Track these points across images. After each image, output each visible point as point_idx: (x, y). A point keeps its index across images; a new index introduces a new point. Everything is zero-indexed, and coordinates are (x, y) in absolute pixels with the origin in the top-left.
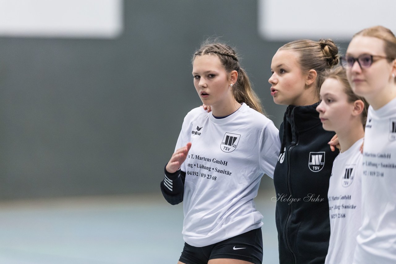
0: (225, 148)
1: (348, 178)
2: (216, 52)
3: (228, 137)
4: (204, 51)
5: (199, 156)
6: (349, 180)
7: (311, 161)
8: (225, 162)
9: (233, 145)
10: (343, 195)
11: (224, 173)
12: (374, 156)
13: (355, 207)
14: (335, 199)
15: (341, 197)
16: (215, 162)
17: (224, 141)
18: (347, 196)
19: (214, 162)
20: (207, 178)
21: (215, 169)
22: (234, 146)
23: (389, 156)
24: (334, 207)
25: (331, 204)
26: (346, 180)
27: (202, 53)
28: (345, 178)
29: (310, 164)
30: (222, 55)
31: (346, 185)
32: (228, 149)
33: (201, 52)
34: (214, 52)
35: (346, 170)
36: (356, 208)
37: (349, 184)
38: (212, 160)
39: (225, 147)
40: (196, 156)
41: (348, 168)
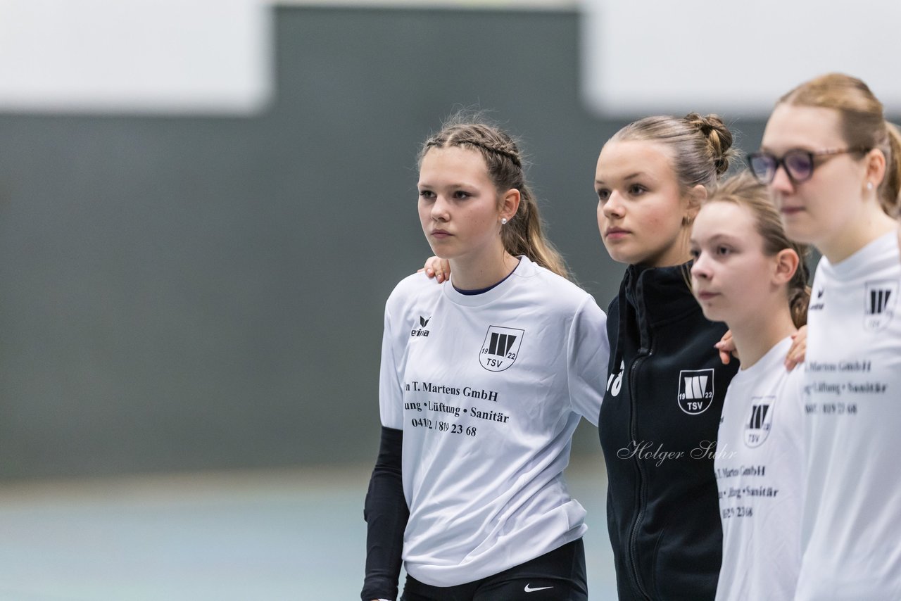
0: (491, 362)
1: (758, 426)
2: (477, 144)
3: (494, 336)
4: (450, 138)
5: (430, 384)
6: (760, 432)
7: (683, 391)
8: (491, 393)
9: (508, 355)
10: (748, 466)
11: (490, 419)
12: (832, 368)
13: (775, 492)
14: (730, 473)
15: (743, 470)
16: (469, 395)
17: (487, 346)
18: (756, 468)
19: (467, 394)
20: (453, 432)
21: (469, 411)
22: (511, 357)
23: (867, 367)
24: (728, 493)
25: (723, 485)
26: (755, 431)
27: (447, 144)
28: (751, 427)
29: (680, 396)
30: (491, 151)
31: (755, 444)
32: (496, 363)
33: (443, 140)
34: (473, 143)
35: (755, 408)
36: (777, 494)
37: (760, 441)
38: (461, 392)
39: (490, 359)
40: (424, 384)
41: (758, 405)
